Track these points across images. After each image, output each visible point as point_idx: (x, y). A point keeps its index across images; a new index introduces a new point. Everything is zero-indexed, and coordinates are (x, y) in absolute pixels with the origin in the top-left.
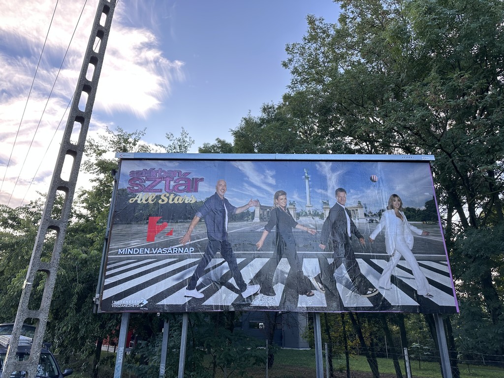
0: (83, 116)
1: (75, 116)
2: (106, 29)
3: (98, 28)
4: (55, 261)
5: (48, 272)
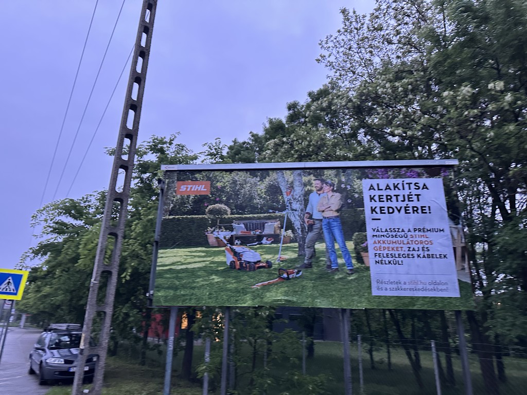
0: (132, 133)
1: (124, 134)
4: (115, 263)
5: (110, 273)
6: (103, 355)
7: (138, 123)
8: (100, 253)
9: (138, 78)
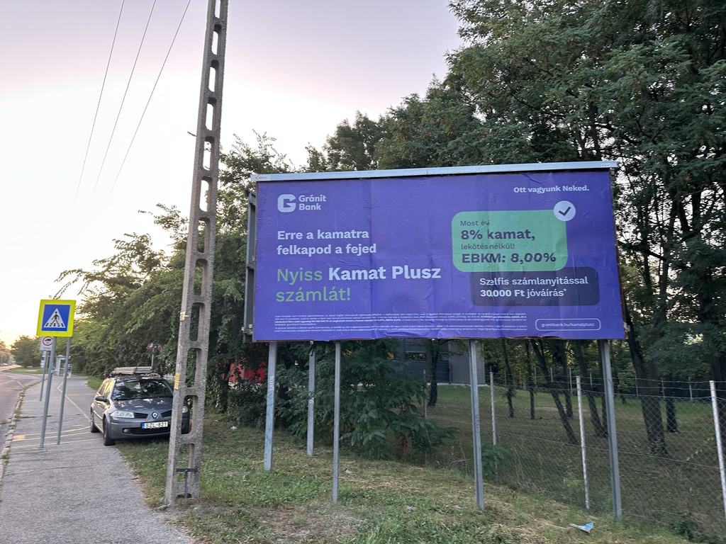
0: (212, 135)
1: (204, 137)
2: (223, 22)
3: (215, 22)
4: (207, 294)
5: (202, 305)
6: (201, 396)
7: (220, 122)
8: (189, 284)
9: (215, 62)
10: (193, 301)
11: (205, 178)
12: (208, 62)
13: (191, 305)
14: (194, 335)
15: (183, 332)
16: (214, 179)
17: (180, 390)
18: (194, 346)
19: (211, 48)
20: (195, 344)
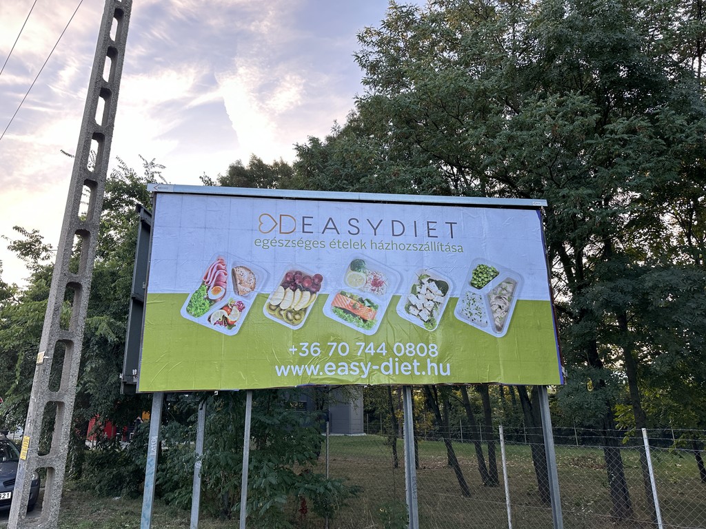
0: (102, 132)
1: (92, 132)
2: (126, 7)
3: (116, 6)
4: (78, 328)
5: (69, 343)
6: (60, 467)
8: (54, 314)
9: (112, 50)
10: (57, 338)
11: (87, 182)
12: (103, 48)
13: (54, 343)
14: (55, 385)
15: (40, 381)
16: (100, 185)
17: (28, 461)
18: (54, 399)
19: (109, 33)
20: (55, 397)
